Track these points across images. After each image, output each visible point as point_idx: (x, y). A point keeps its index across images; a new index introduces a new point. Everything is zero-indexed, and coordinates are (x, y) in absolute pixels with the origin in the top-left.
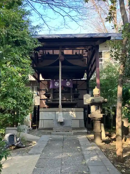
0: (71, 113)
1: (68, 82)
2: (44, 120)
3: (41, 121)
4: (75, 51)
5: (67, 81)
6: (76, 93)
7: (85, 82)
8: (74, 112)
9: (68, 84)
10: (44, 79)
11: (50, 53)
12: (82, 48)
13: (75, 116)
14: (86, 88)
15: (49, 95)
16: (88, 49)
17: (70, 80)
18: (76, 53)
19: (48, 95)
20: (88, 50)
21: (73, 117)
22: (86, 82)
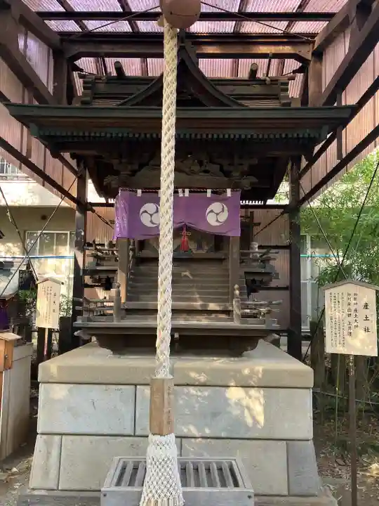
0: (234, 394)
1: (216, 206)
2: (62, 434)
3: (48, 445)
4: (245, 66)
5: (211, 201)
6: (256, 267)
7: (282, 214)
8: (253, 392)
9: (217, 216)
10: (103, 200)
11: (128, 73)
12: (281, 48)
13: (261, 419)
14: (286, 242)
15: (110, 276)
16: (313, 54)
17: (229, 191)
18: (253, 72)
19: (104, 276)
20: (309, 56)
21: (249, 421)
22: (286, 215)
